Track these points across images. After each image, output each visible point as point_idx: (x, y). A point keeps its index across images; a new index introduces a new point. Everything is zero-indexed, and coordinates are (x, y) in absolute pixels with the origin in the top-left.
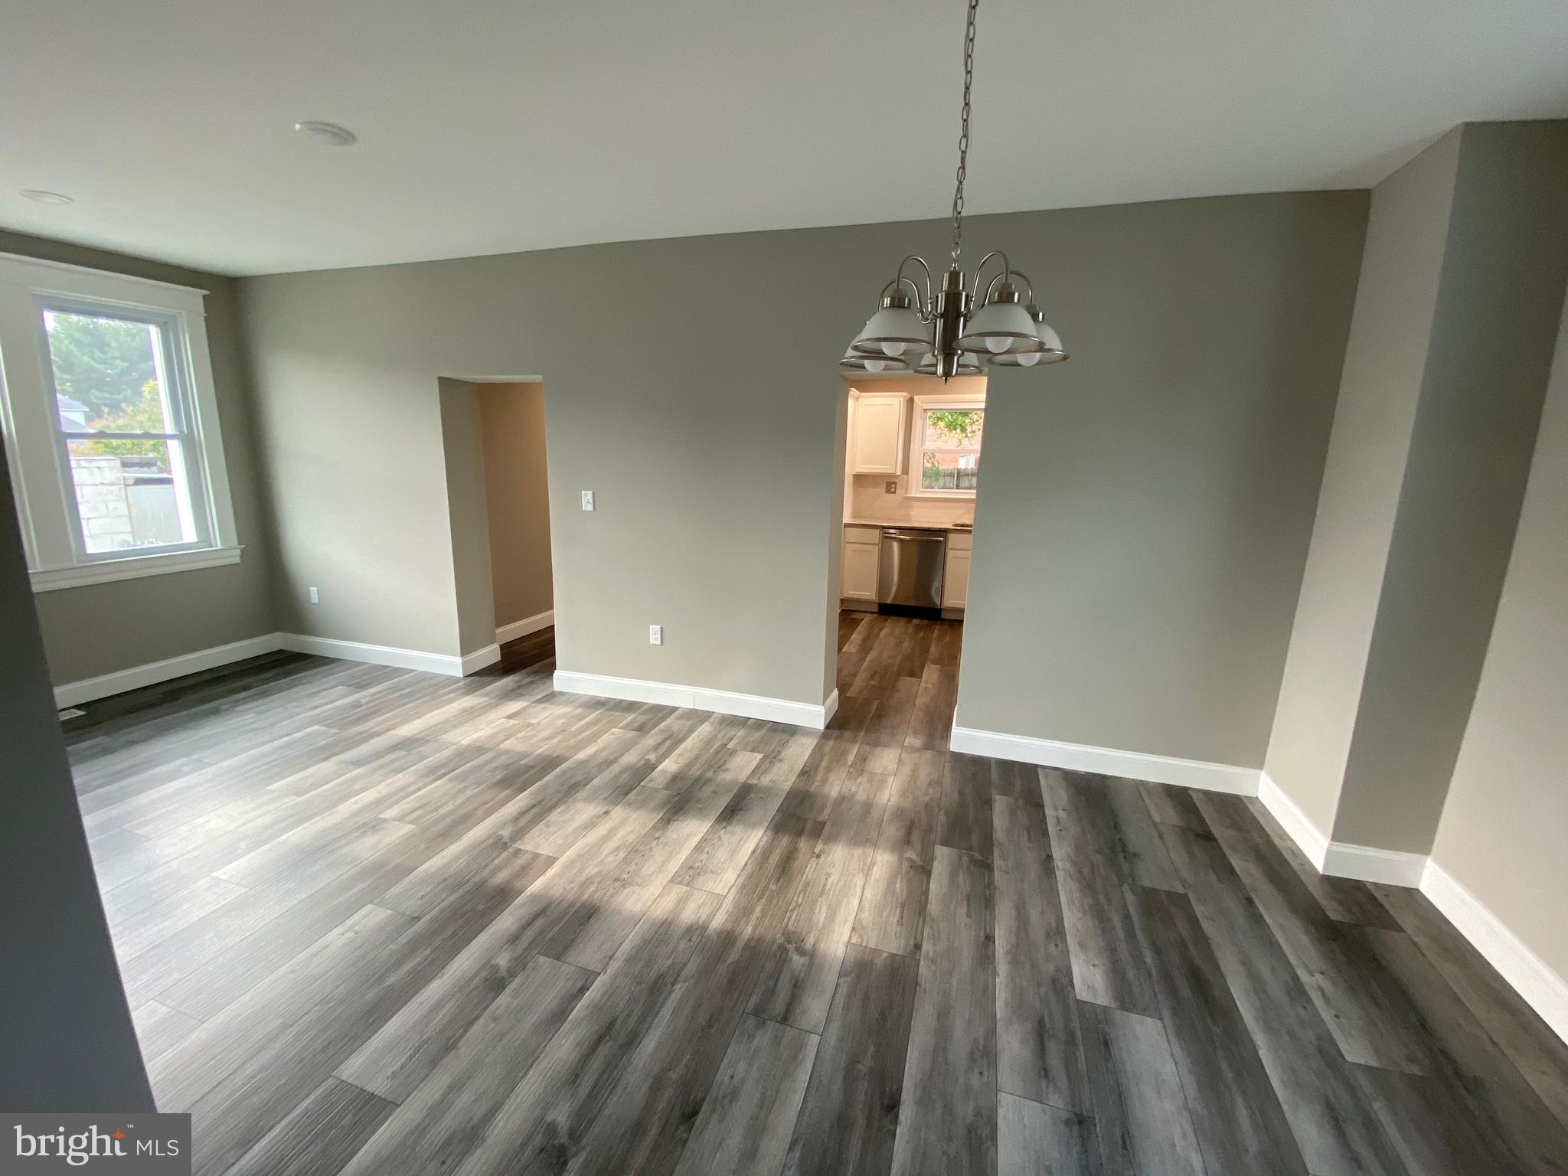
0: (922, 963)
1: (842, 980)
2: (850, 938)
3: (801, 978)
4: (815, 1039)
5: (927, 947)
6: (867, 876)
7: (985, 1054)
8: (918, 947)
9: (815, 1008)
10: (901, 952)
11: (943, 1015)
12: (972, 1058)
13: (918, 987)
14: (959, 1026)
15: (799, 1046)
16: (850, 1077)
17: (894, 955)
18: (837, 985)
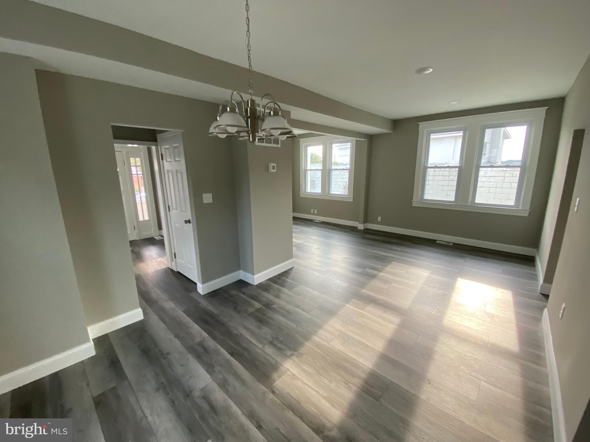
0: (266, 389)
1: (275, 361)
2: (290, 372)
3: (282, 351)
4: (260, 346)
5: (271, 396)
6: (325, 398)
7: (223, 385)
8: (273, 392)
9: (269, 350)
10: (274, 384)
11: (243, 382)
12: (225, 380)
13: (257, 381)
14: (237, 384)
15: (261, 343)
16: (246, 349)
17: (275, 382)
18: (273, 359)
